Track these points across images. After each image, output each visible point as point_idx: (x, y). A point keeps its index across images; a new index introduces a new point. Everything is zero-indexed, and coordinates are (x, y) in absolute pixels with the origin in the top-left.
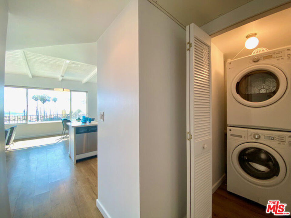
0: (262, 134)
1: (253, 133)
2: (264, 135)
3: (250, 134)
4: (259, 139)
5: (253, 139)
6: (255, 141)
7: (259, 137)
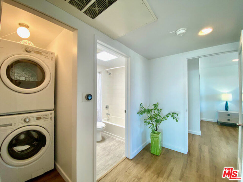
0: (32, 117)
1: (24, 118)
2: (33, 117)
3: (20, 120)
4: (30, 122)
5: (25, 123)
6: (26, 125)
7: (30, 120)
